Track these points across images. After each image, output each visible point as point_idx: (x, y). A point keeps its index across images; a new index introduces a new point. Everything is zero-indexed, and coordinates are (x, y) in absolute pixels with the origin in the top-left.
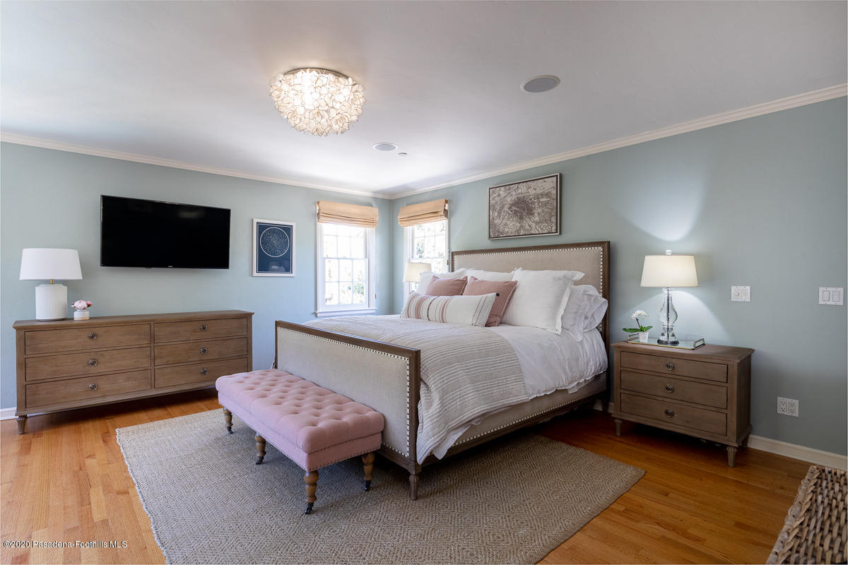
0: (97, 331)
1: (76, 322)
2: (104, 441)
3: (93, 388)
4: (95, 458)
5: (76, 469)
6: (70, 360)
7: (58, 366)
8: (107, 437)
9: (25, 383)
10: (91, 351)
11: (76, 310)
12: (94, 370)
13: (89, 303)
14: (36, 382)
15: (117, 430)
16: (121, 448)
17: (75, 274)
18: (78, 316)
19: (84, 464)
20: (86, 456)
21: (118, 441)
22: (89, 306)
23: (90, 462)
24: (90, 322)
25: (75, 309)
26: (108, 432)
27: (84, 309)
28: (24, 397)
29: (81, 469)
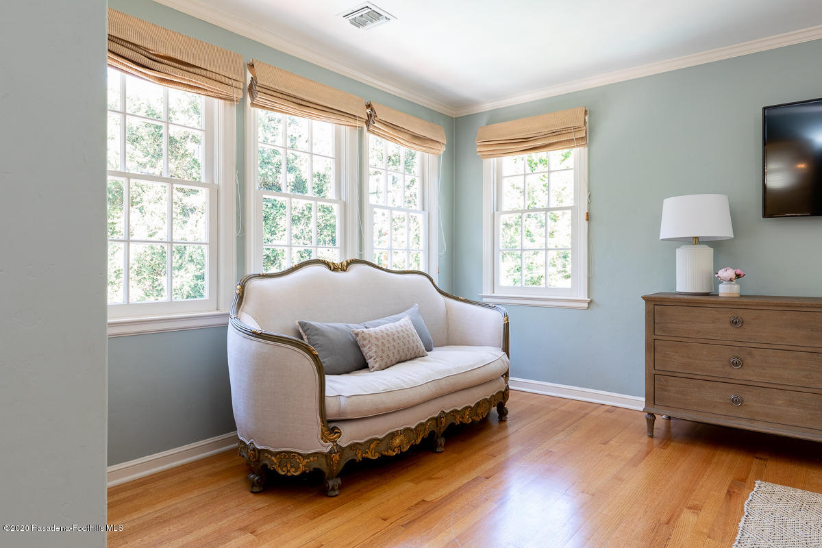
0: (742, 314)
1: (722, 299)
2: (728, 491)
3: (735, 401)
4: (698, 514)
5: (664, 518)
6: (705, 353)
7: (690, 358)
8: (737, 489)
9: (654, 371)
10: (736, 344)
11: (722, 282)
12: (737, 373)
13: (739, 272)
14: (667, 374)
15: (758, 482)
16: (743, 519)
17: (723, 230)
18: (724, 290)
19: (678, 516)
20: (690, 504)
21: (746, 503)
22: (738, 276)
23: (688, 517)
24: (740, 300)
25: (718, 281)
26: (744, 480)
27: (731, 280)
28: (652, 390)
29: (668, 523)
